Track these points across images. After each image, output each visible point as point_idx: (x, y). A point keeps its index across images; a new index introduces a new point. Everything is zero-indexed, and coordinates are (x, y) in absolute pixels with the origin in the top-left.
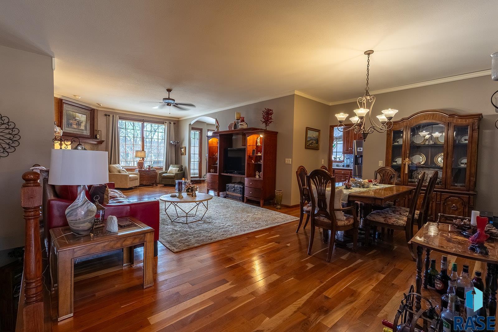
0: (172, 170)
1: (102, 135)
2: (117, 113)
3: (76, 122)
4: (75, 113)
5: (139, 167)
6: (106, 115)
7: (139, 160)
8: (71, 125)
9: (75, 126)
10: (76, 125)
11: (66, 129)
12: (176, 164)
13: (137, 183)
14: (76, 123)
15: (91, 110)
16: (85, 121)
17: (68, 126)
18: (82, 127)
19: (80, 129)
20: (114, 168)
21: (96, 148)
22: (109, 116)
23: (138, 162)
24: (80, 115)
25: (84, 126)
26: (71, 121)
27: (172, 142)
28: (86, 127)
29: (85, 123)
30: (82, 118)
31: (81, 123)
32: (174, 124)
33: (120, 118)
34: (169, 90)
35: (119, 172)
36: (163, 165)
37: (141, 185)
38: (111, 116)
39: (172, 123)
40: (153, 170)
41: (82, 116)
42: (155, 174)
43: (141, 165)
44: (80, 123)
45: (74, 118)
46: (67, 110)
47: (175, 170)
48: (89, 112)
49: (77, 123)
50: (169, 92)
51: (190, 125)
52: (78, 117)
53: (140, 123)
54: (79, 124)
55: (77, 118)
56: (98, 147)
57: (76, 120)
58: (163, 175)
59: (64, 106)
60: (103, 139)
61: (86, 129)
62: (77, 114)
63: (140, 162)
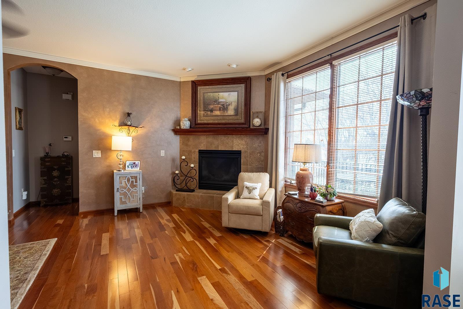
3: (219, 105)
4: (217, 94)
5: (298, 185)
6: (269, 80)
7: (301, 170)
8: (212, 112)
9: (217, 113)
10: (220, 110)
11: (203, 118)
14: (220, 108)
15: (246, 81)
18: (231, 112)
19: (227, 114)
21: (258, 142)
24: (226, 94)
25: (234, 109)
26: (212, 106)
28: (237, 110)
30: (230, 97)
31: (229, 105)
41: (229, 94)
43: (300, 180)
44: (226, 107)
45: (216, 101)
46: (204, 94)
48: (243, 85)
49: (221, 106)
52: (223, 98)
54: (224, 107)
55: (220, 100)
56: (263, 140)
57: (219, 103)
59: (199, 90)
61: (237, 114)
62: (221, 94)
63: (302, 174)
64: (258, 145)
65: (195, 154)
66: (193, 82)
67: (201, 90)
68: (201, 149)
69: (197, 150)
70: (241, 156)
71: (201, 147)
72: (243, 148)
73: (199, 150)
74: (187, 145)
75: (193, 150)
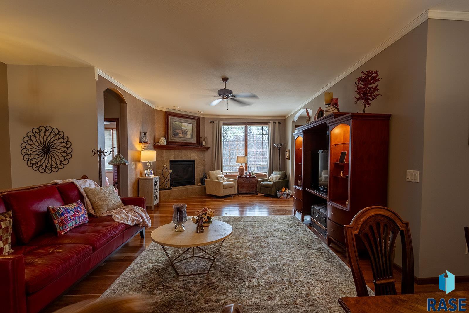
0: (272, 178)
1: (209, 142)
2: (220, 119)
4: (181, 123)
5: (240, 173)
6: (211, 122)
7: (240, 166)
8: (177, 134)
9: (181, 135)
10: (183, 134)
11: (172, 138)
12: (280, 171)
13: (234, 191)
14: (183, 133)
15: (197, 119)
16: (191, 130)
17: (175, 135)
18: (189, 136)
19: (186, 137)
20: (213, 174)
21: (203, 154)
22: (214, 122)
23: (240, 168)
24: (186, 125)
25: (191, 134)
26: (177, 131)
27: (275, 144)
28: (192, 135)
29: (191, 131)
30: (188, 126)
31: (188, 131)
32: (280, 123)
33: (225, 123)
34: (225, 79)
35: (217, 179)
36: (266, 171)
37: (239, 193)
38: (215, 122)
39: (277, 123)
40: (254, 177)
41: (188, 125)
42: (255, 181)
43: (241, 171)
45: (180, 128)
46: (173, 121)
47: (276, 177)
48: (195, 121)
49: (183, 132)
50: (225, 82)
51: (293, 122)
52: (184, 127)
53: (244, 127)
54: (185, 133)
55: (183, 128)
56: (205, 154)
57: (182, 129)
58: (262, 183)
59: (170, 118)
60: (209, 146)
61: (192, 137)
62: (183, 124)
63: (241, 168)
64: (203, 157)
65: (167, 163)
66: (166, 112)
67: (171, 118)
68: (172, 159)
69: (169, 160)
70: (195, 163)
71: (171, 158)
72: (196, 158)
73: (170, 160)
74: (161, 157)
75: (166, 160)
